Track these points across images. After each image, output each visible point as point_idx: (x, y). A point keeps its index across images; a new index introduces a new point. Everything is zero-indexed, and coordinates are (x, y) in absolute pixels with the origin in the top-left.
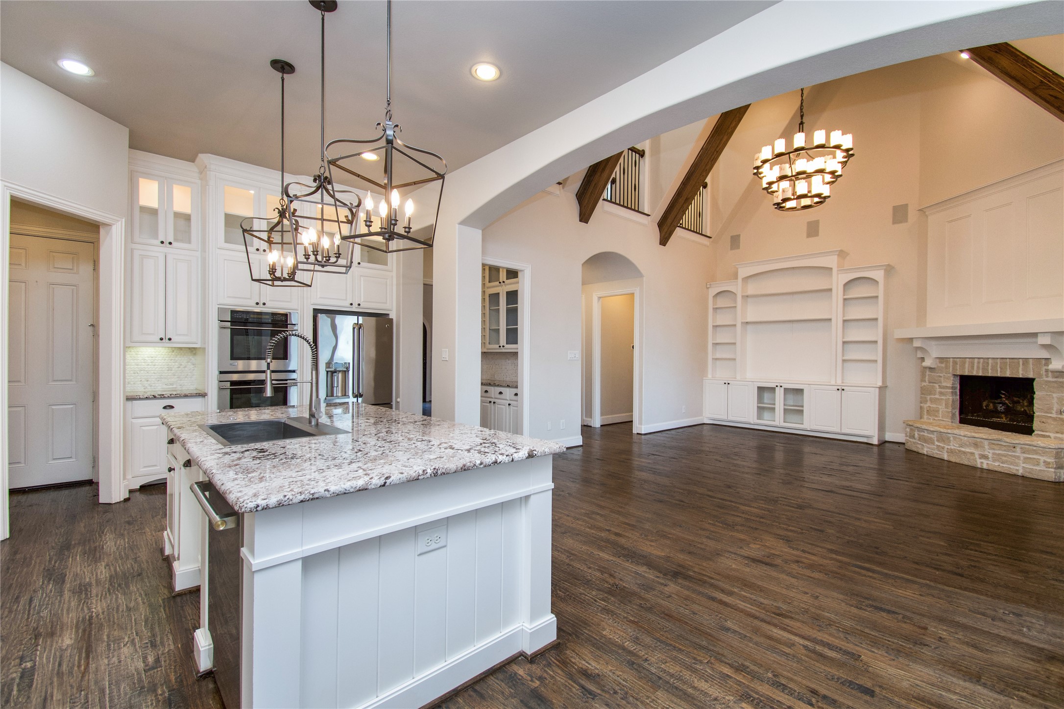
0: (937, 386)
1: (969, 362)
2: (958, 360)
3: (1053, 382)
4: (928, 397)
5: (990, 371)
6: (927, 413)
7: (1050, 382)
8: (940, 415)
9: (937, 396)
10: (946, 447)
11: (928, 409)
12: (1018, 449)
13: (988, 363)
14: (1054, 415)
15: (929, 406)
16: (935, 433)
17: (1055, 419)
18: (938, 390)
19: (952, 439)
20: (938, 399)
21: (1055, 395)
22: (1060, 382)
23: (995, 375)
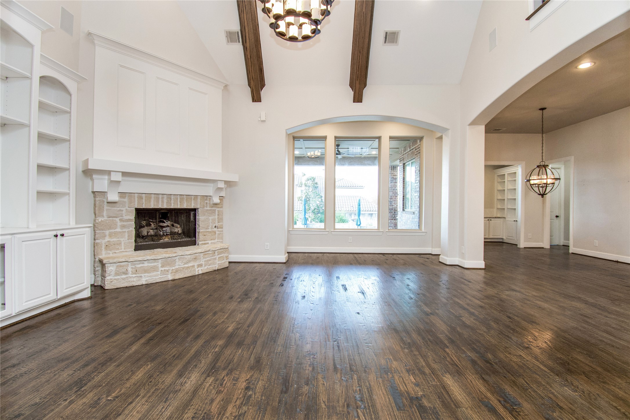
0: (117, 220)
1: (154, 197)
2: (144, 195)
3: (210, 210)
4: (107, 232)
5: (172, 205)
6: (105, 248)
7: (208, 210)
8: (123, 247)
9: (118, 230)
10: (171, 269)
11: (107, 244)
12: (216, 253)
13: (171, 198)
14: (210, 230)
15: (109, 241)
16: (160, 261)
17: (210, 232)
18: (119, 224)
19: (177, 260)
20: (120, 232)
21: (210, 218)
22: (213, 210)
23: (176, 207)
